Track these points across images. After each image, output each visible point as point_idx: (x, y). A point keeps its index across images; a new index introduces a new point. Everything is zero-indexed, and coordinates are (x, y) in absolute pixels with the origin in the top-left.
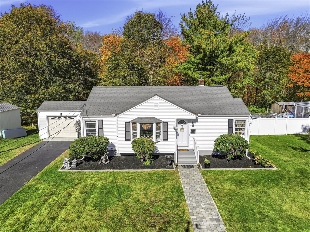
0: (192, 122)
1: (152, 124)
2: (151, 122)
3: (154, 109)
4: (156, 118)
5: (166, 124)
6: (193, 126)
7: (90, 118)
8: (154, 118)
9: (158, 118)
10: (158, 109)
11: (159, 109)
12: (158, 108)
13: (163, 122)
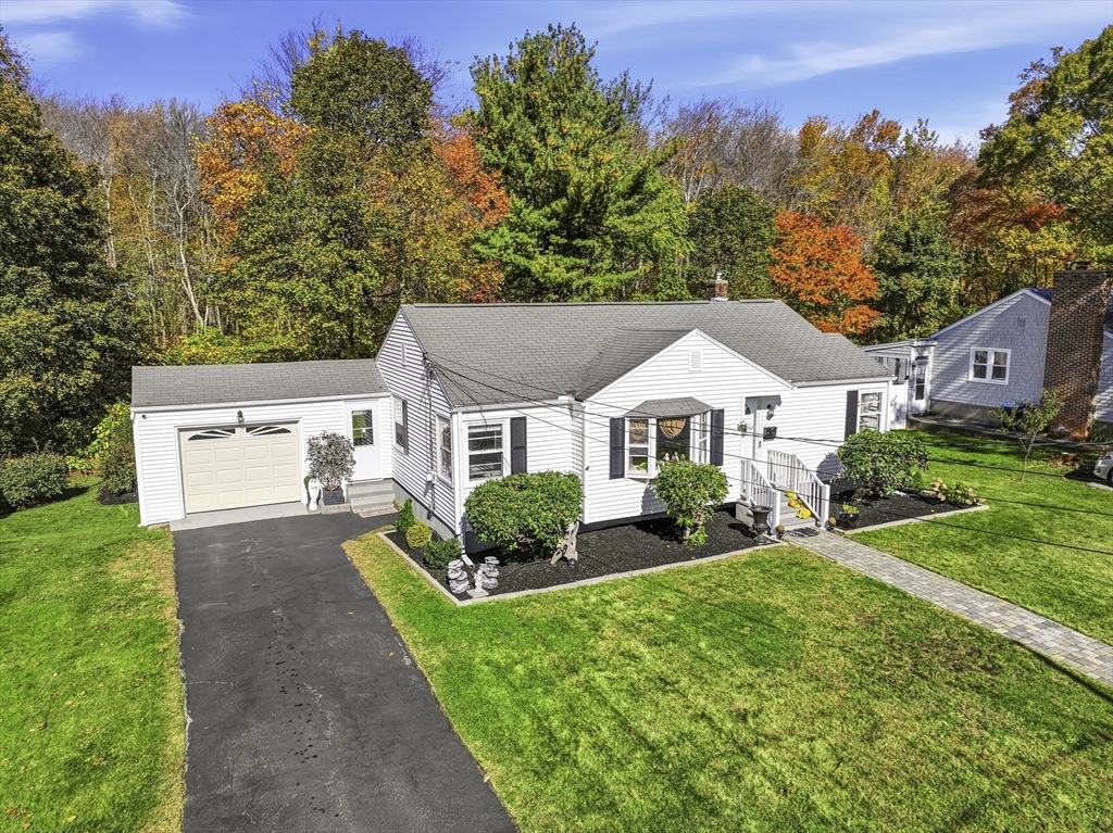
0: (769, 407)
1: (688, 418)
2: (685, 413)
3: (690, 372)
4: (696, 400)
5: (718, 416)
6: (770, 417)
7: (486, 415)
8: (691, 399)
9: (699, 399)
10: (700, 372)
11: (704, 370)
12: (703, 366)
13: (712, 411)
